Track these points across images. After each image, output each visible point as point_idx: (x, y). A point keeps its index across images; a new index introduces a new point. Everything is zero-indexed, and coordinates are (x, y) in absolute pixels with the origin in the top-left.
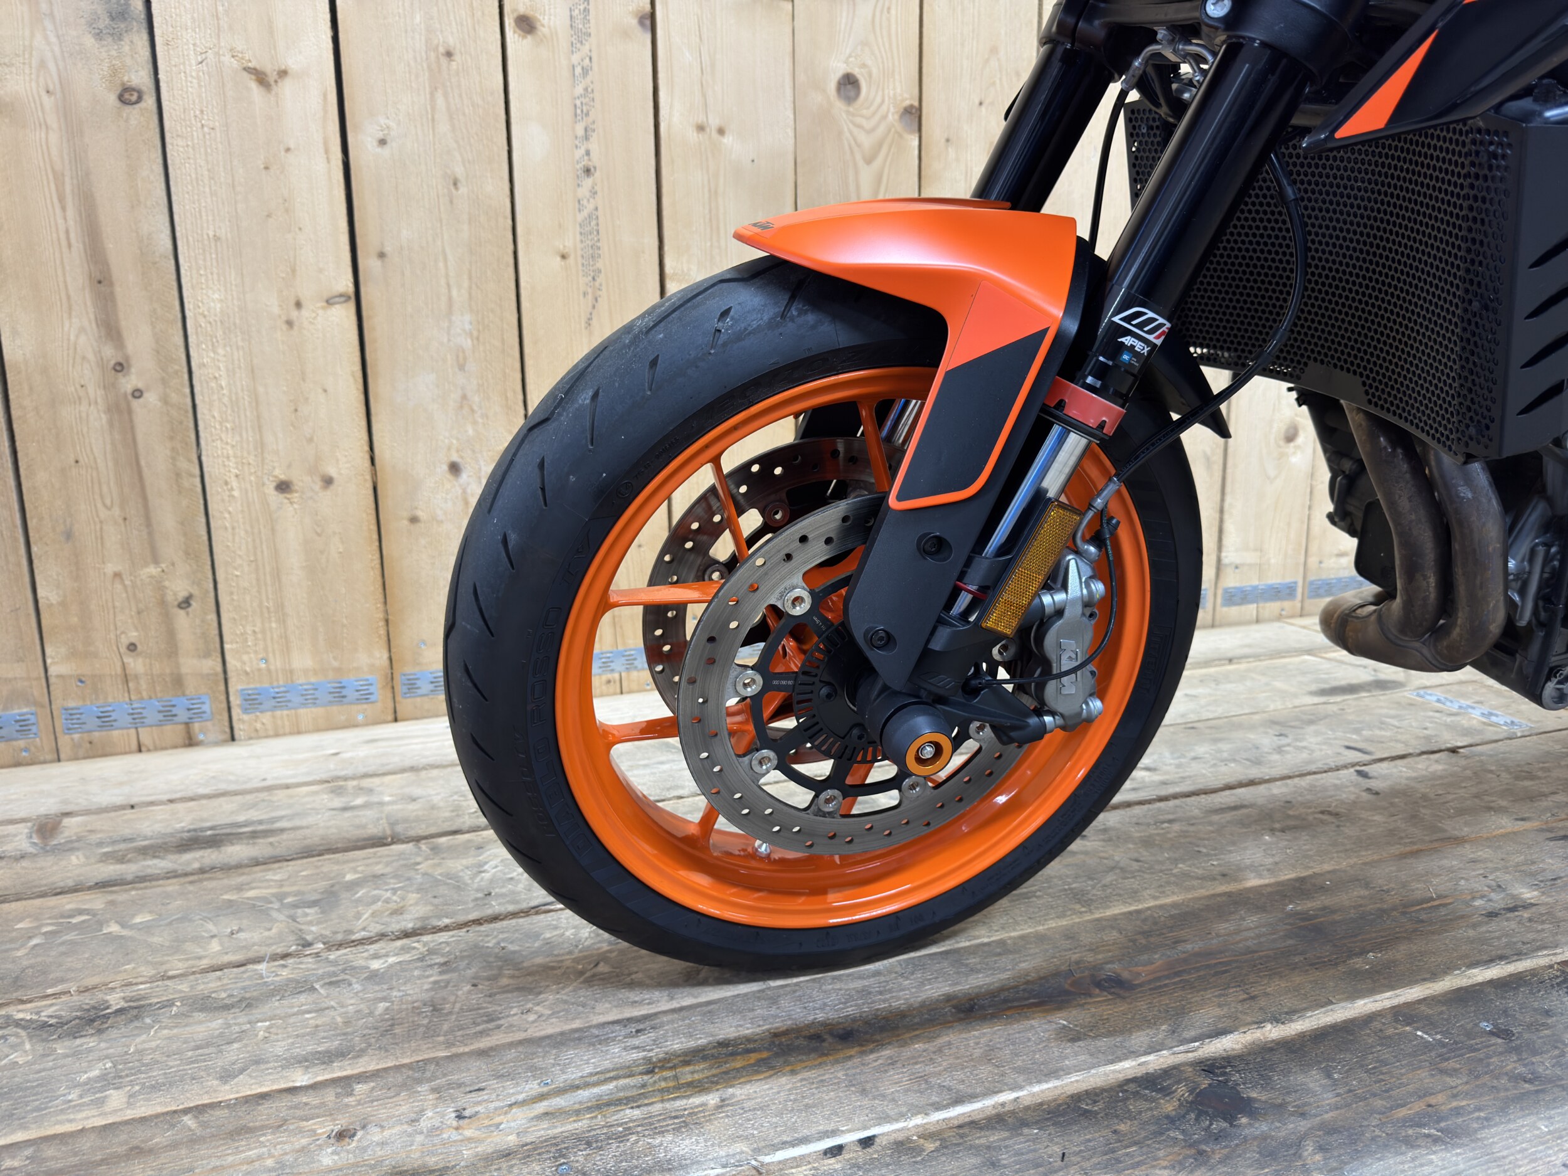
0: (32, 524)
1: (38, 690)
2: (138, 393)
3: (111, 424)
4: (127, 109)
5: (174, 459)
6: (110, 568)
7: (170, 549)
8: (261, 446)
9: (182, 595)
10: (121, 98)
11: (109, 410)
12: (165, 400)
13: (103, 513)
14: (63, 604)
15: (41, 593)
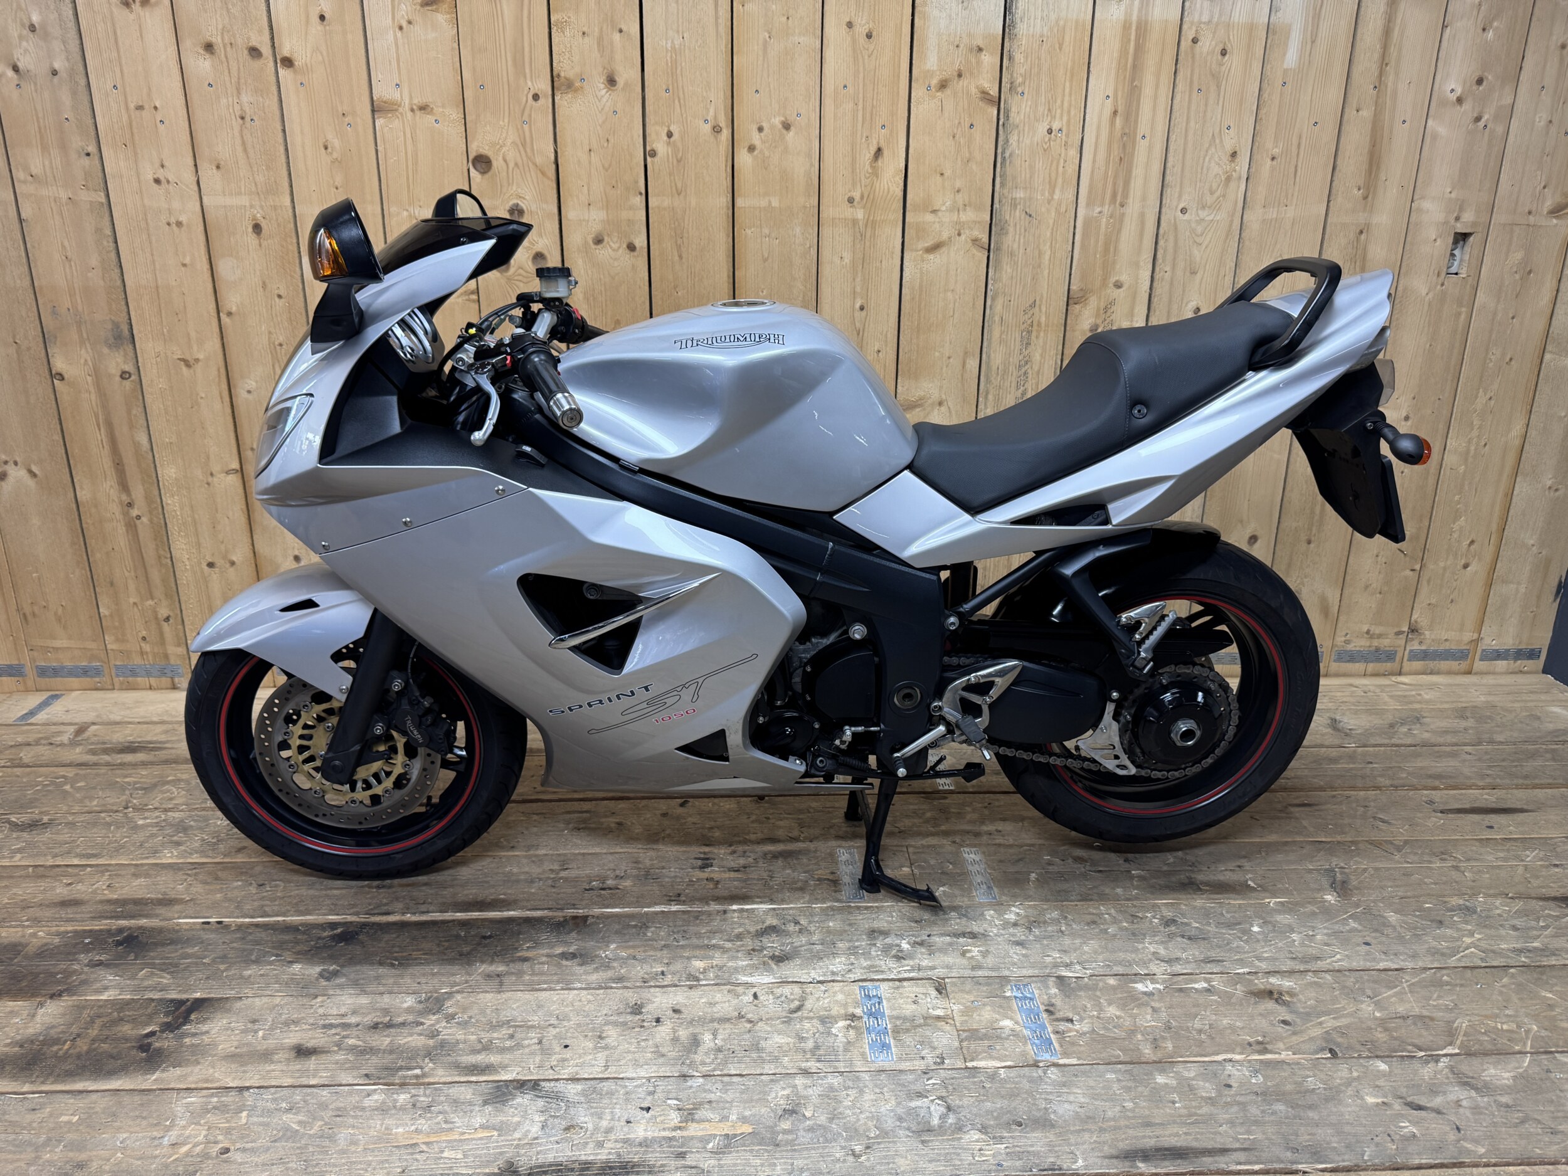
0: (95, 577)
1: (103, 655)
2: (138, 517)
3: (127, 531)
4: (125, 382)
5: (157, 550)
6: (132, 600)
7: (159, 592)
8: (199, 544)
9: (165, 615)
10: (121, 376)
11: (126, 525)
12: (151, 521)
13: (127, 574)
14: (111, 615)
15: (101, 610)
